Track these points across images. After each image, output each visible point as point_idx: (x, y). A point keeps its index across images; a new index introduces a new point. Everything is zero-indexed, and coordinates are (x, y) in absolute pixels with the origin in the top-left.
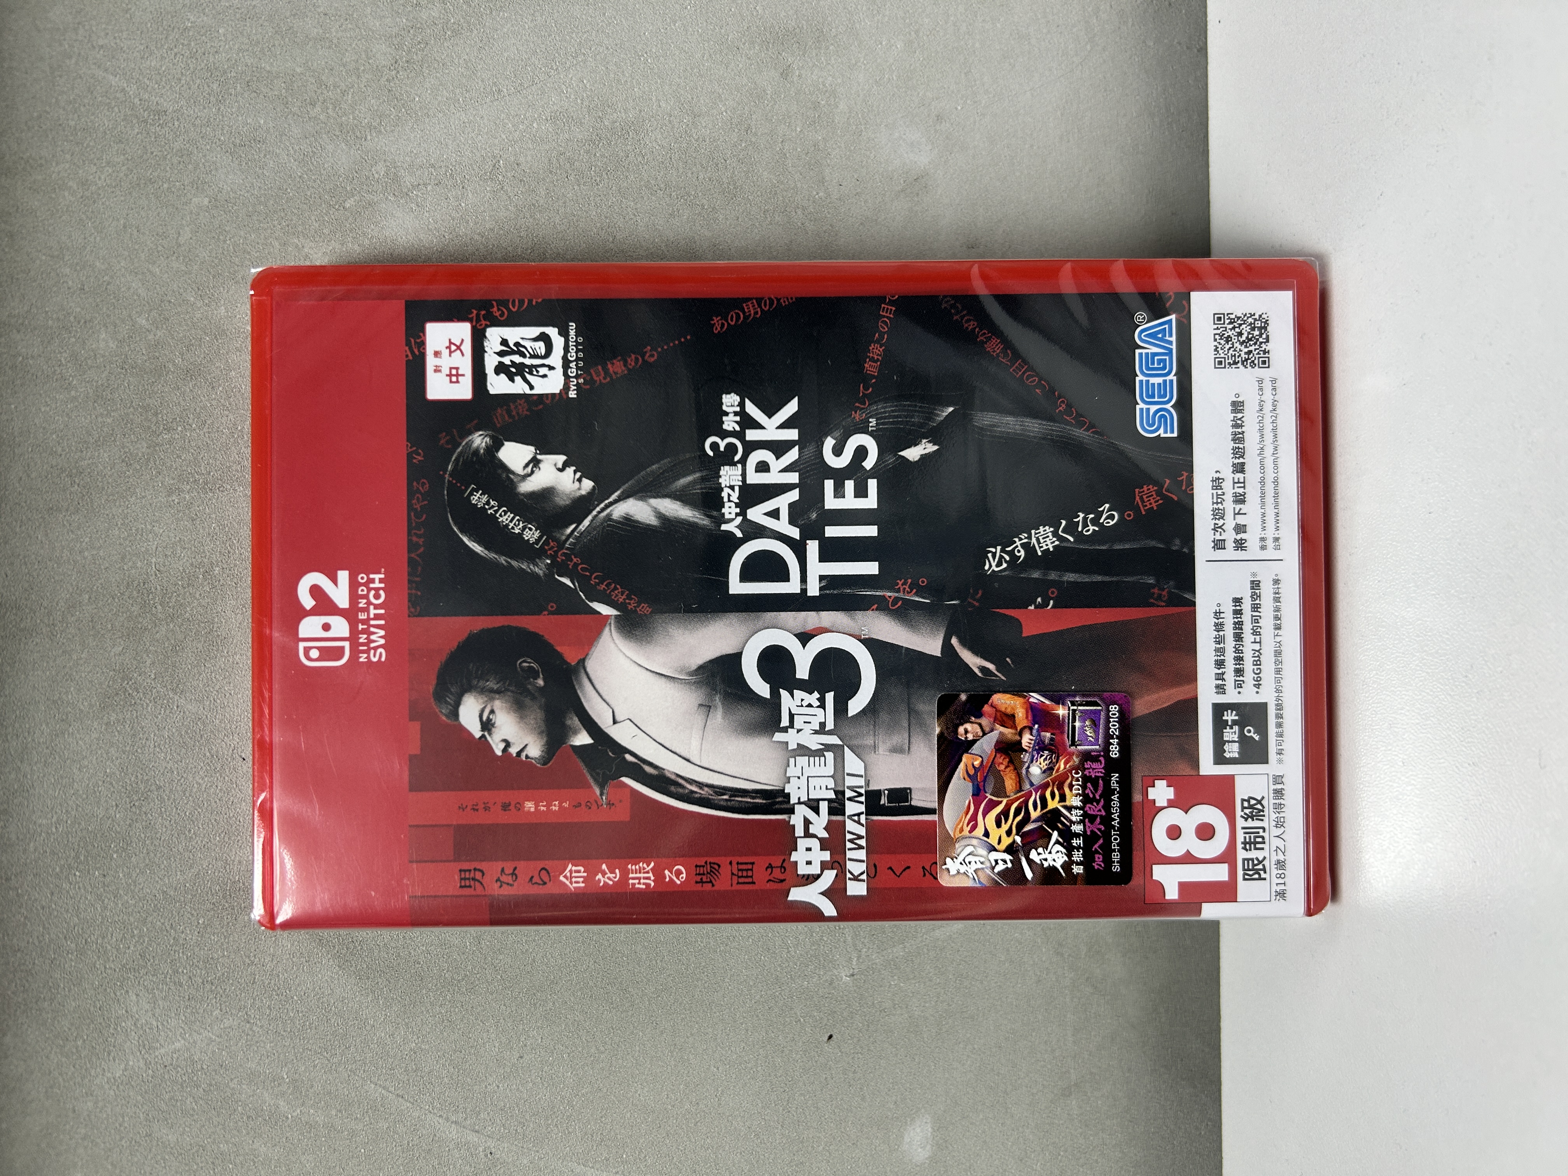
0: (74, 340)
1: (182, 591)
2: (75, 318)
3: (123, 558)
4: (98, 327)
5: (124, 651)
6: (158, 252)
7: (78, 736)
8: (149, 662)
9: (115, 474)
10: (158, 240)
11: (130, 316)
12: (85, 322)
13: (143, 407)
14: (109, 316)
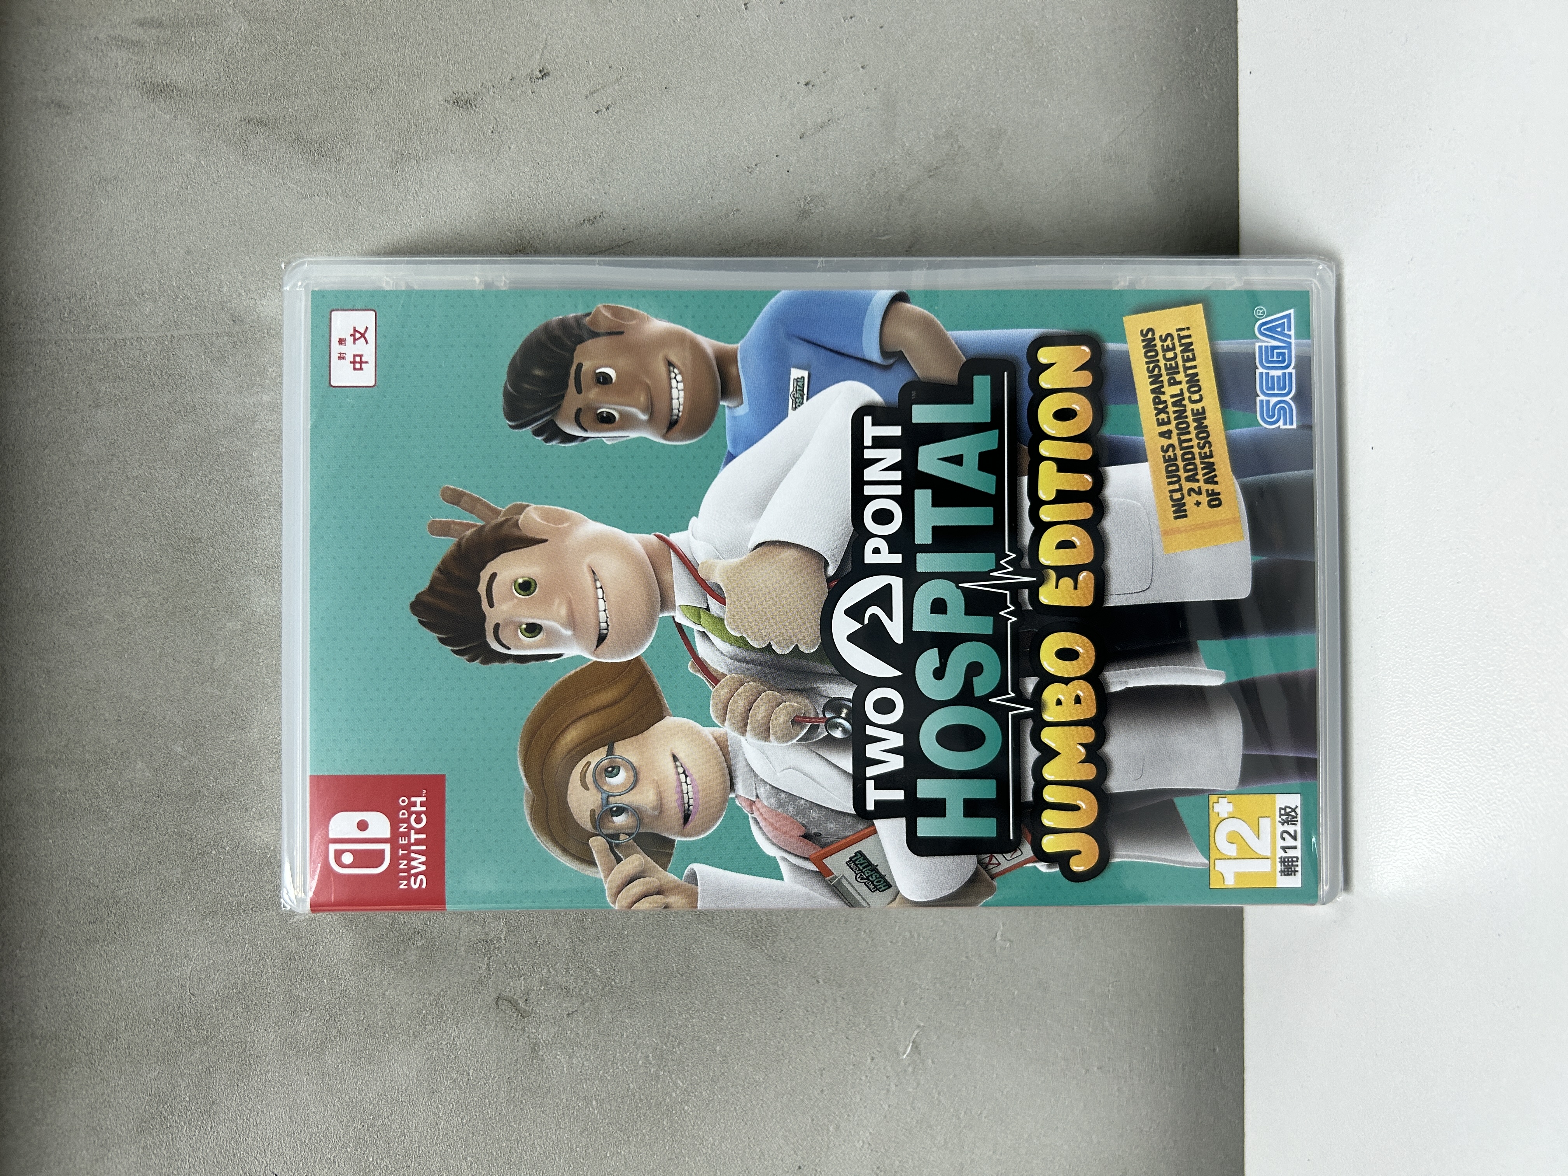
0: (110, 771)
1: (216, 1013)
2: (112, 750)
3: (158, 984)
4: (134, 758)
5: (160, 1075)
6: (193, 679)
7: (117, 1160)
8: (183, 1084)
9: (151, 902)
10: (193, 667)
11: (165, 744)
12: (122, 753)
13: (178, 834)
14: (145, 746)
